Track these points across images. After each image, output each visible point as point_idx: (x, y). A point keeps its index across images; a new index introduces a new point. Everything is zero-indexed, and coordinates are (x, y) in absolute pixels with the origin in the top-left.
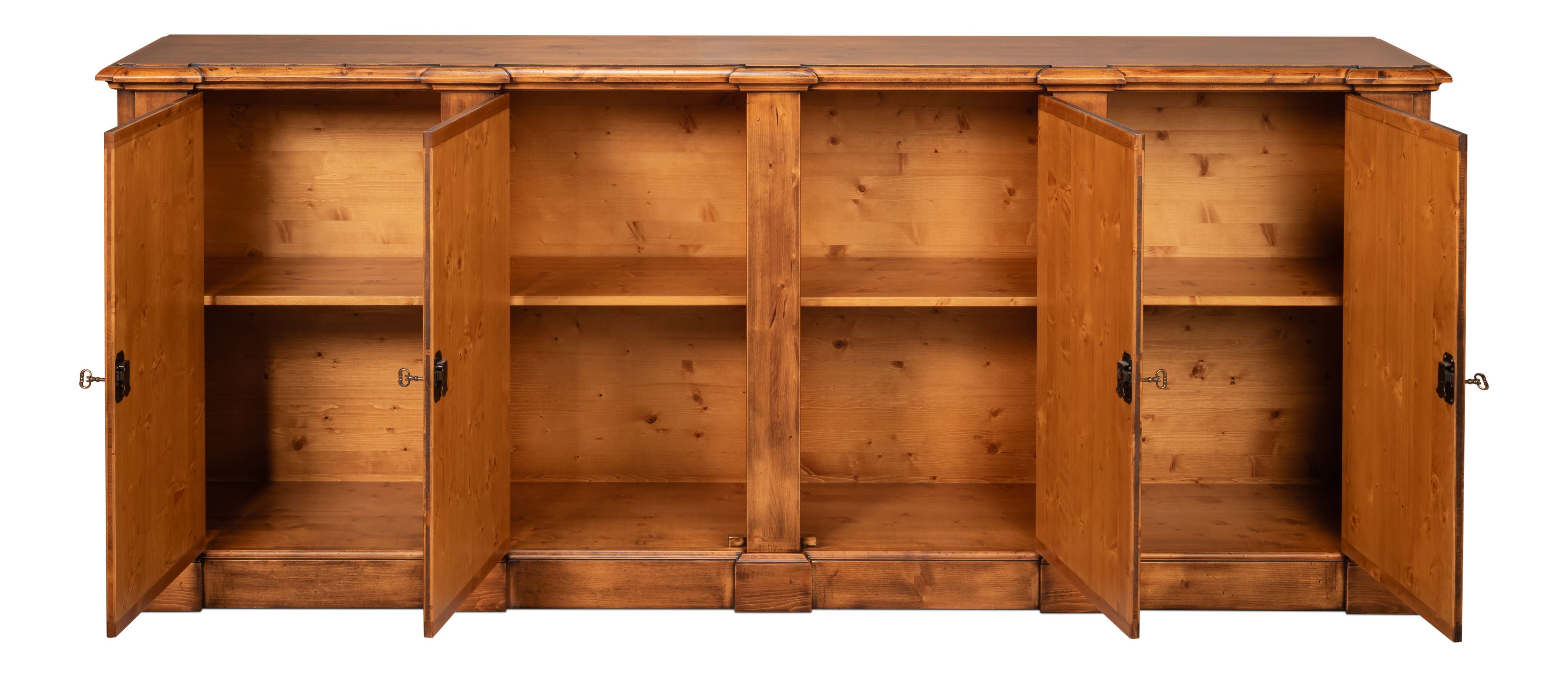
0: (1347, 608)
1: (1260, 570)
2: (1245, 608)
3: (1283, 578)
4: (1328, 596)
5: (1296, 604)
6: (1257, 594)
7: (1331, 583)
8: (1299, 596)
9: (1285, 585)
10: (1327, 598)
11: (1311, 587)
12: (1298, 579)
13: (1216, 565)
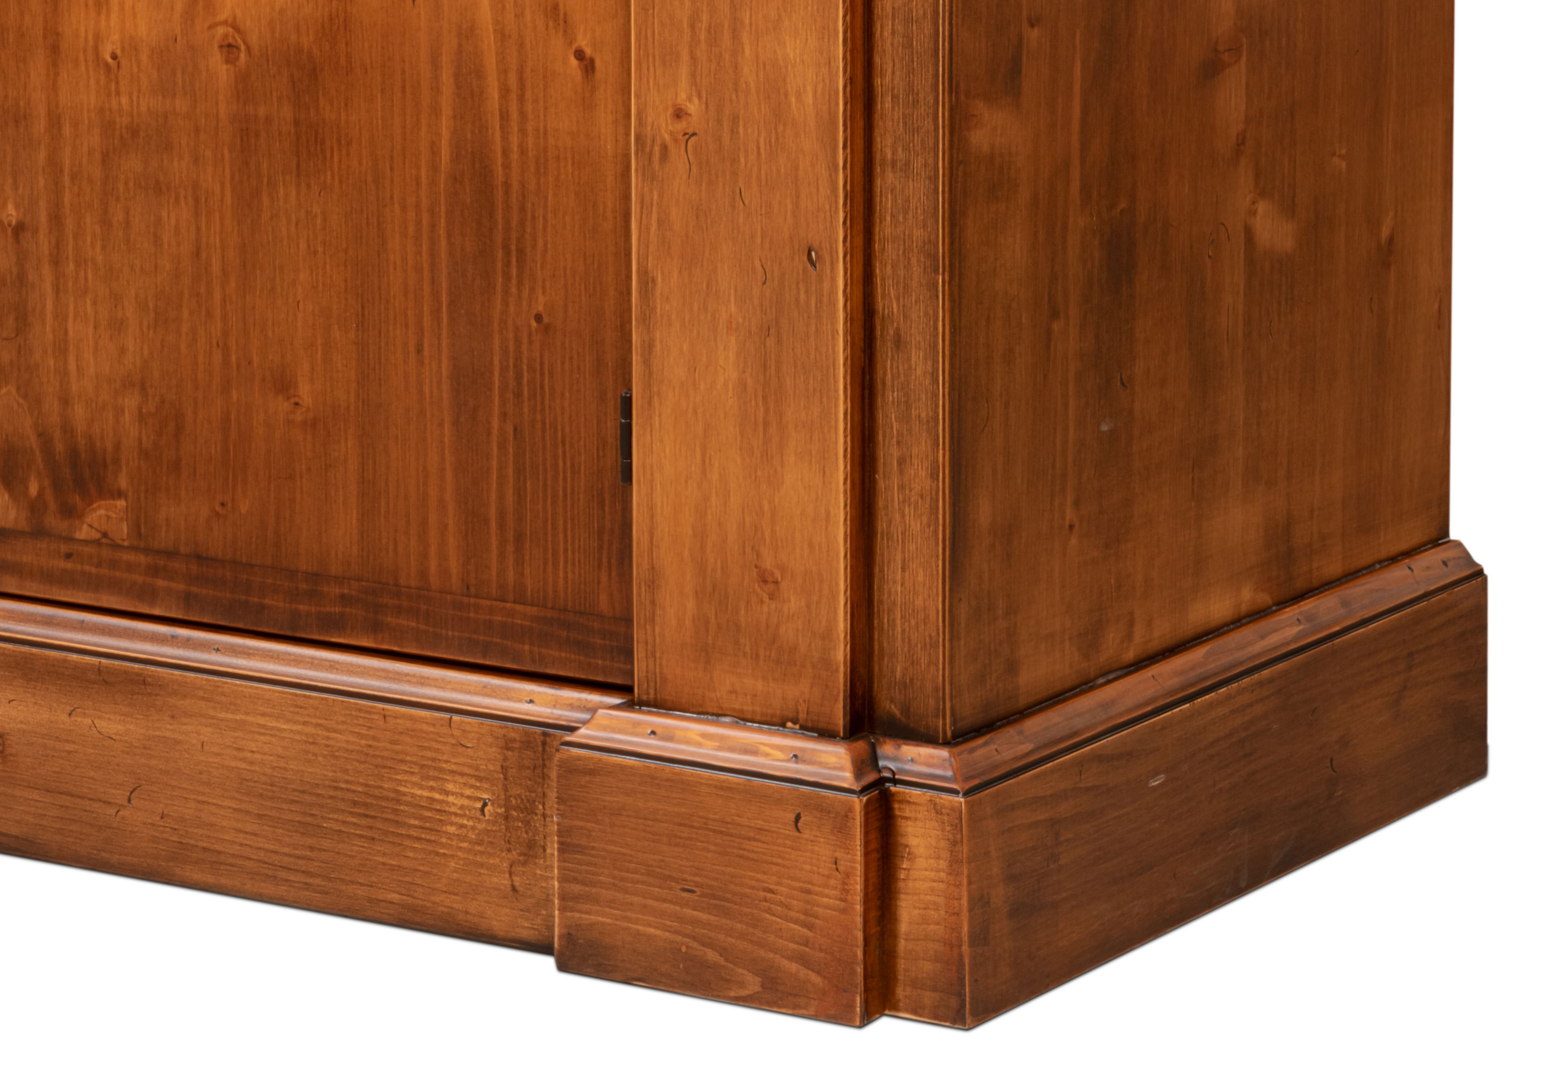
0: (556, 945)
1: (262, 721)
2: (210, 879)
3: (346, 771)
4: (517, 881)
5: (395, 897)
6: (249, 828)
7: (527, 823)
8: (404, 863)
9: (355, 803)
10: (514, 889)
11: (452, 829)
12: (400, 782)
13: (99, 670)
